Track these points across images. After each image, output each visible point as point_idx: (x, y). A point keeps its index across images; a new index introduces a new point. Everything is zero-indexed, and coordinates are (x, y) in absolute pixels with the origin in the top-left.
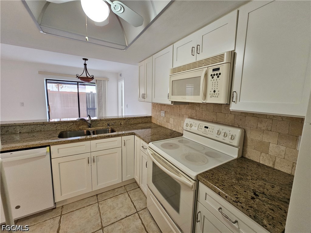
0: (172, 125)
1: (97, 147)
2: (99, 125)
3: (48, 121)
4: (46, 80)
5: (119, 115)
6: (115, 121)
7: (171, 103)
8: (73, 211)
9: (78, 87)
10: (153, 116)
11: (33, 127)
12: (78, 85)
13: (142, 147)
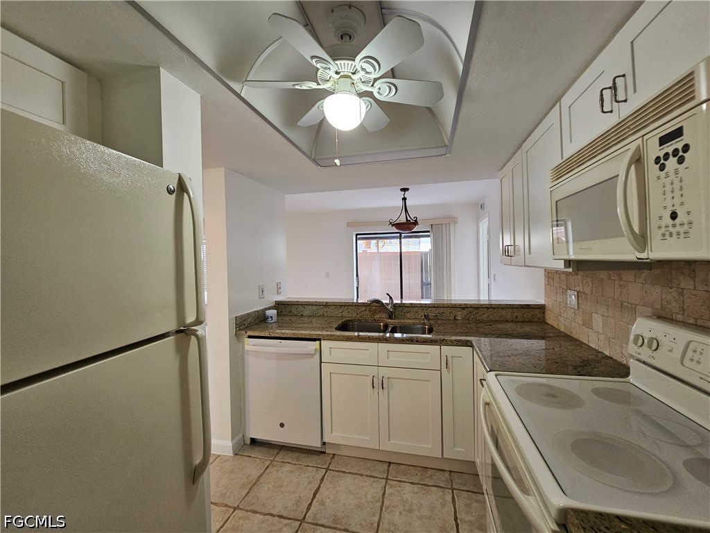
0: (602, 337)
1: (390, 359)
2: (408, 315)
3: (355, 301)
4: (357, 235)
5: (482, 298)
6: (441, 310)
7: (565, 267)
8: (345, 472)
9: (401, 243)
10: (549, 305)
11: (314, 308)
12: (400, 239)
13: (481, 380)
